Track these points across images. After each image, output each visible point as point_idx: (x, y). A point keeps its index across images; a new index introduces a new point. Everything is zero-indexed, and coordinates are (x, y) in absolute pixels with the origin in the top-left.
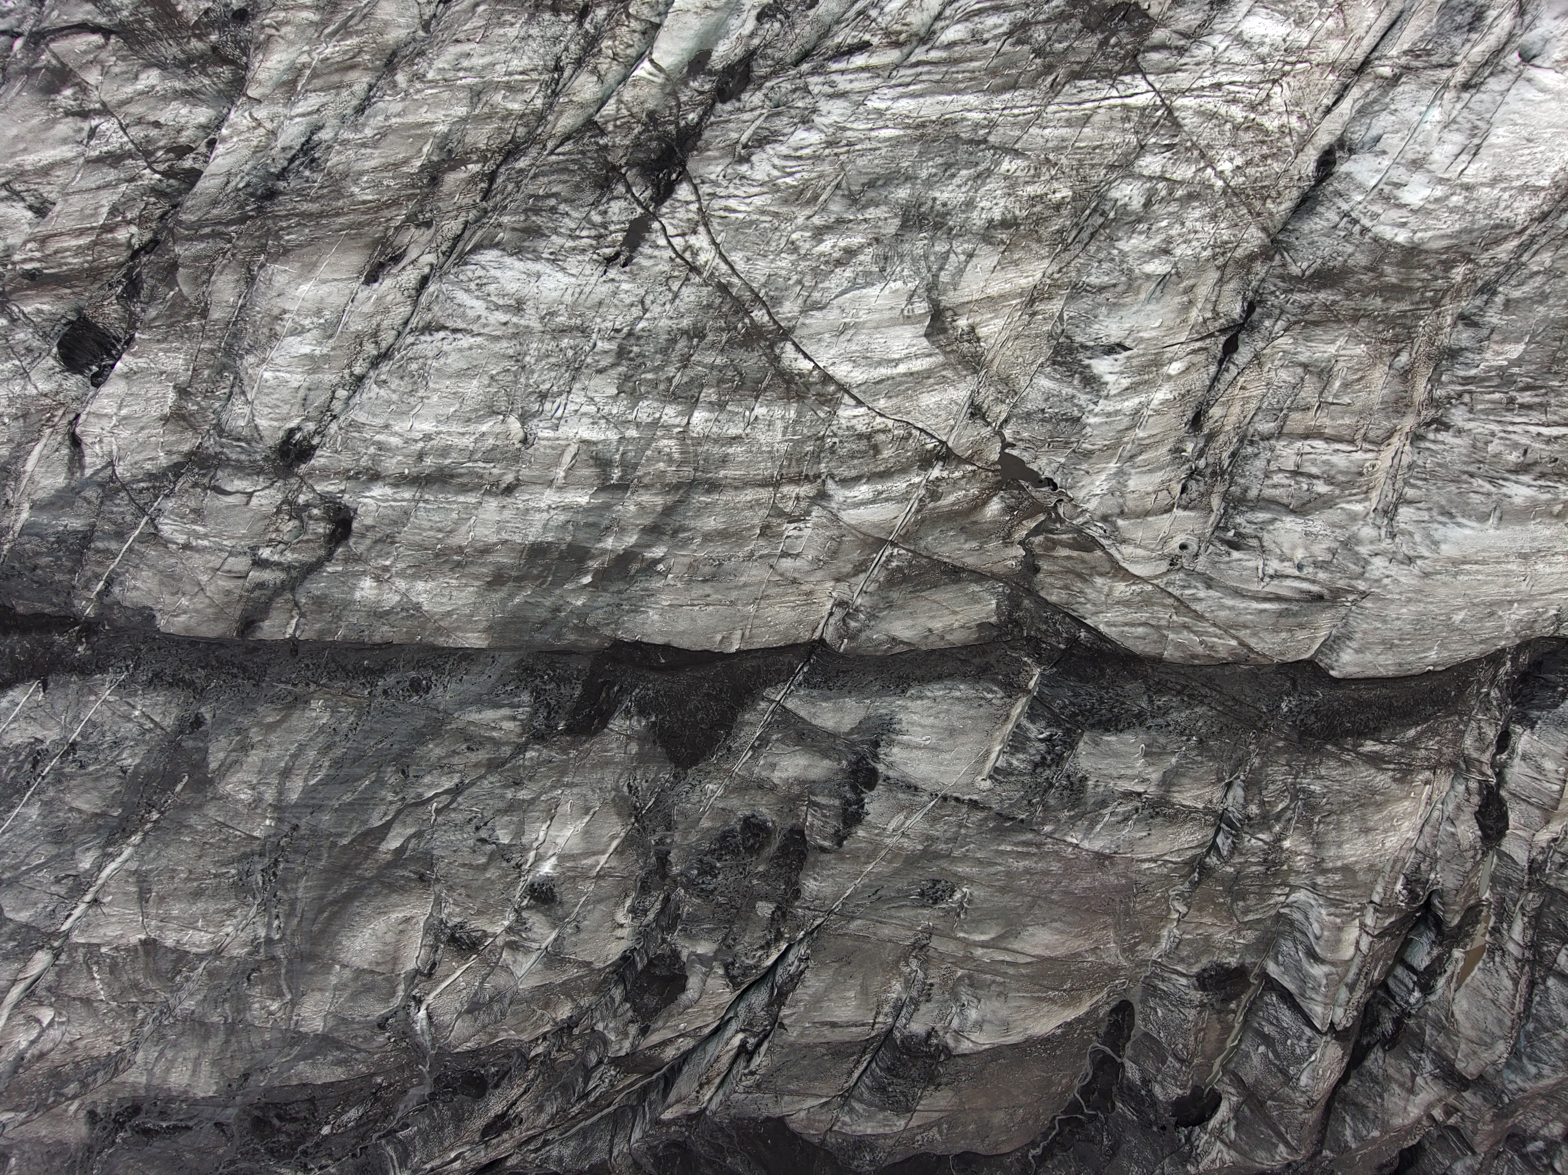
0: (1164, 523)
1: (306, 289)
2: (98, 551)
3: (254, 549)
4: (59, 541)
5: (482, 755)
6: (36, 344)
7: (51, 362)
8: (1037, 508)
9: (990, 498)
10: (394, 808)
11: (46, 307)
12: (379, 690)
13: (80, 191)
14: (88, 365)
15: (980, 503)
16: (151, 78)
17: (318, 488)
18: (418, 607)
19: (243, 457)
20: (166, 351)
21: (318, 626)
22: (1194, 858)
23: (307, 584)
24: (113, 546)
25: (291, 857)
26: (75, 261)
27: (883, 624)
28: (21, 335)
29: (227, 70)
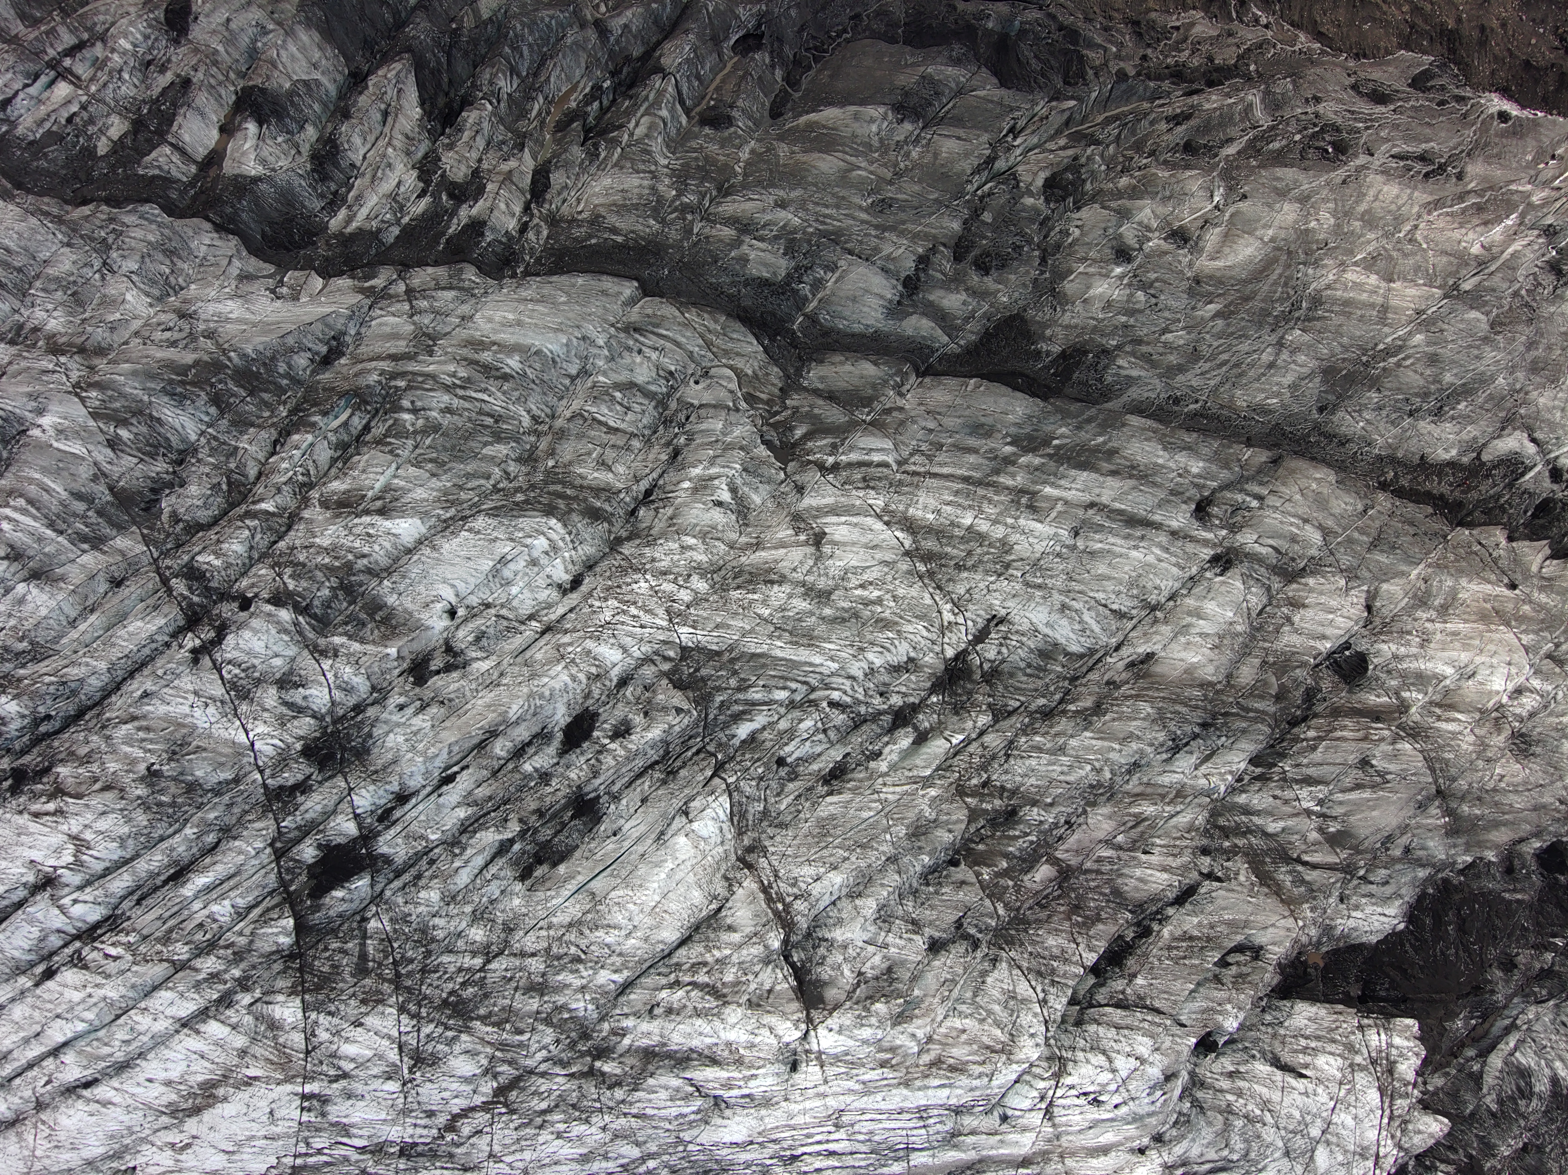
0: (708, 398)
1: (1192, 658)
2: (1368, 535)
3: (1259, 508)
4: (1394, 548)
5: (1144, 349)
6: (1384, 675)
7: (1375, 661)
8: (774, 426)
9: (801, 439)
10: (1207, 329)
11: (1373, 698)
12: (1200, 404)
13: (1334, 764)
14: (1351, 656)
15: (807, 436)
16: (1273, 827)
17: (1212, 535)
18: (1165, 449)
19: (1257, 567)
20: (1294, 646)
21: (1231, 450)
22: (725, 196)
23: (1232, 478)
24: (1357, 535)
25: (1280, 313)
26: (1347, 722)
27: (881, 374)
28: (1394, 683)
29: (1222, 822)
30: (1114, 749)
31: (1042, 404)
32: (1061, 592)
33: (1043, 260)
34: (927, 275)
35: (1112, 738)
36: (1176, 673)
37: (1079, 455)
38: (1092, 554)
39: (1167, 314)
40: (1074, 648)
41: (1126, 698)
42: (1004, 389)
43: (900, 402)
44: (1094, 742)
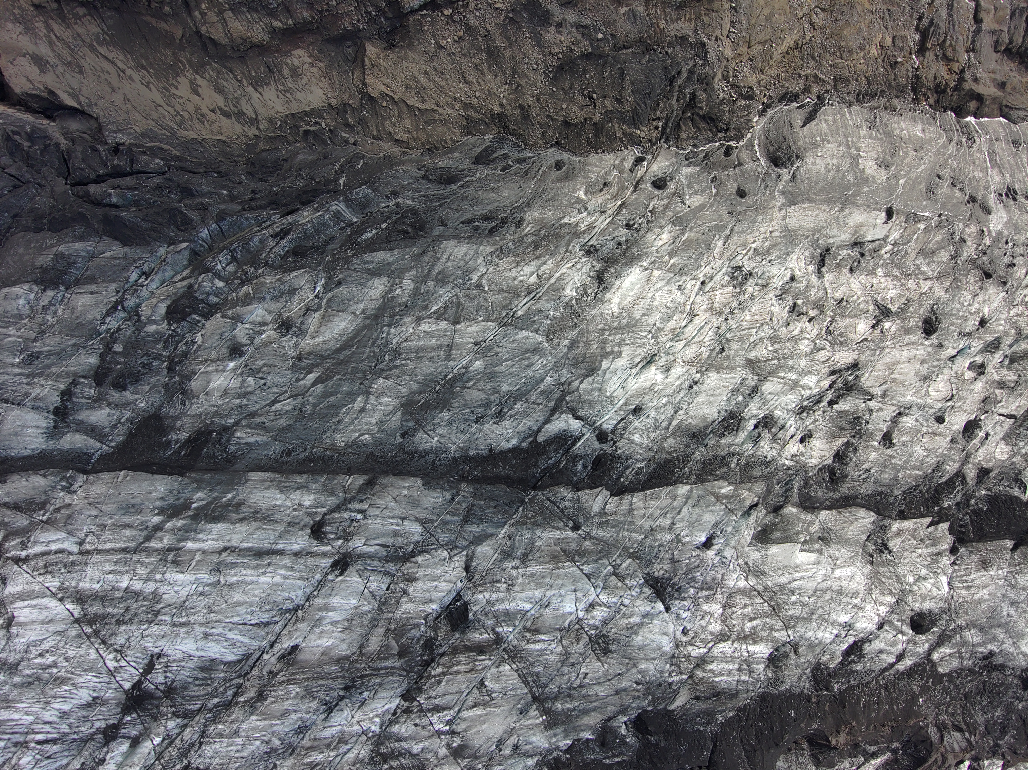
1: (327, 642)
2: (458, 515)
3: (364, 519)
4: (481, 520)
5: (257, 420)
6: (483, 618)
7: (474, 609)
10: (309, 394)
11: (477, 636)
12: (308, 451)
13: (453, 693)
14: (460, 605)
16: (416, 748)
17: (329, 547)
18: (282, 492)
19: (369, 562)
20: (409, 613)
21: (336, 481)
23: (338, 502)
24: (448, 518)
25: (368, 368)
26: (462, 658)
27: (49, 483)
28: (490, 622)
29: (383, 750)
30: (275, 725)
31: (180, 479)
32: (201, 625)
33: (170, 369)
34: (73, 403)
35: (272, 717)
36: (315, 657)
37: (213, 511)
38: (230, 586)
39: (275, 389)
40: (230, 658)
41: (280, 683)
42: (145, 475)
43: (68, 500)
44: (258, 723)
